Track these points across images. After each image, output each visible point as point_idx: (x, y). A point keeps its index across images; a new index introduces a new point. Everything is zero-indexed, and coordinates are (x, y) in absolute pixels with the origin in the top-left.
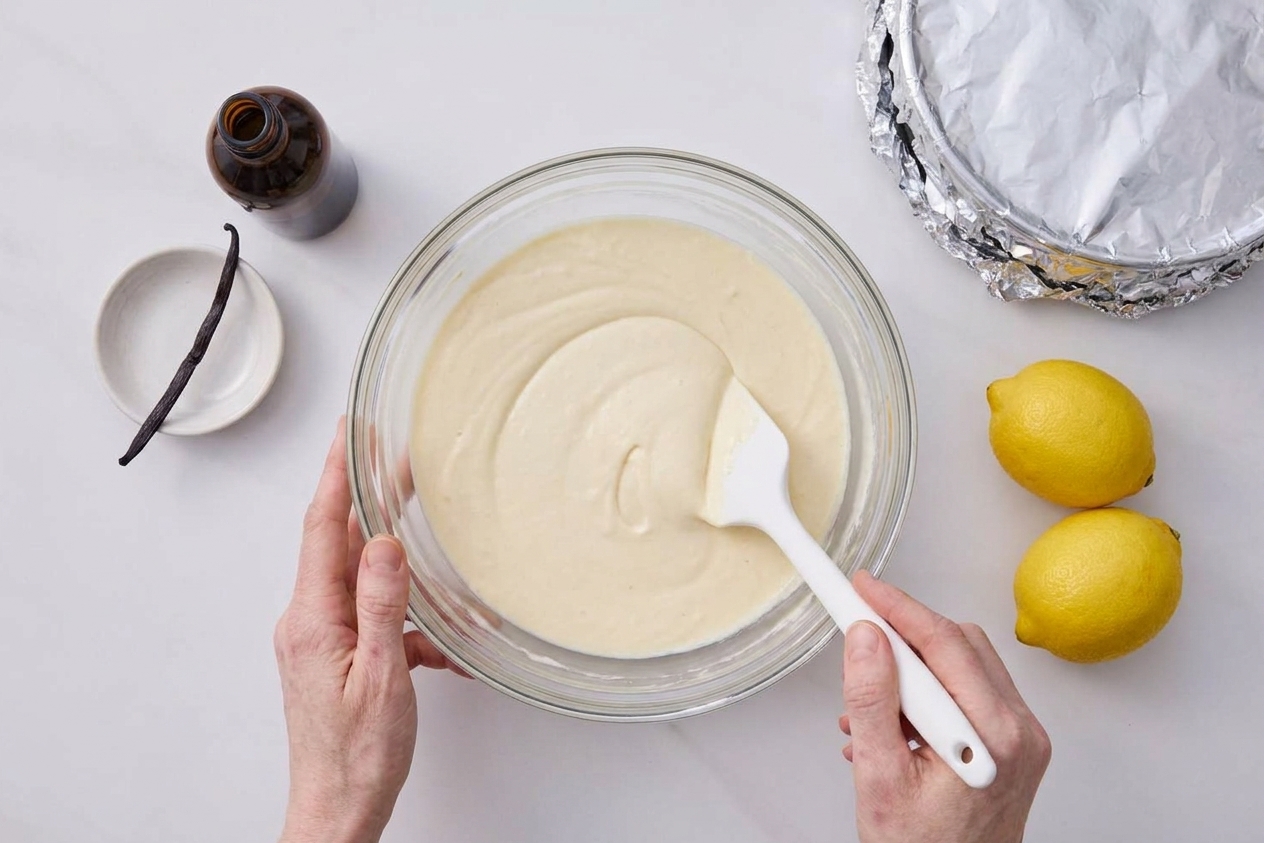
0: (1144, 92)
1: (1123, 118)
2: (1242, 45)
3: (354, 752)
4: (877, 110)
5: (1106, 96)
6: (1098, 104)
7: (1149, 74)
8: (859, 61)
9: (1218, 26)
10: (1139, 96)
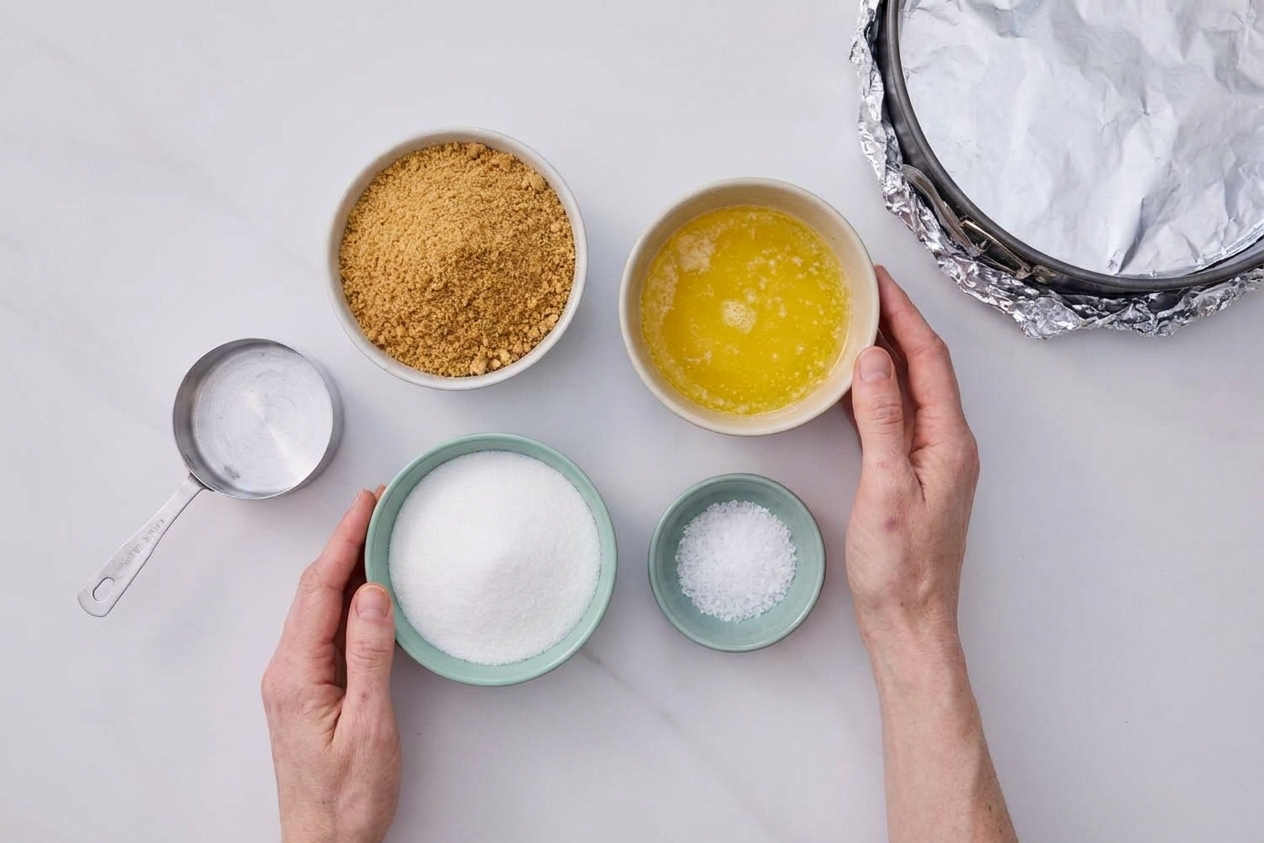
0: (1149, 111)
1: (1133, 139)
2: (1233, 49)
3: (343, 800)
4: (887, 168)
5: (1113, 121)
6: (1106, 128)
7: (1150, 93)
8: (860, 121)
9: (1206, 33)
10: (1144, 116)
